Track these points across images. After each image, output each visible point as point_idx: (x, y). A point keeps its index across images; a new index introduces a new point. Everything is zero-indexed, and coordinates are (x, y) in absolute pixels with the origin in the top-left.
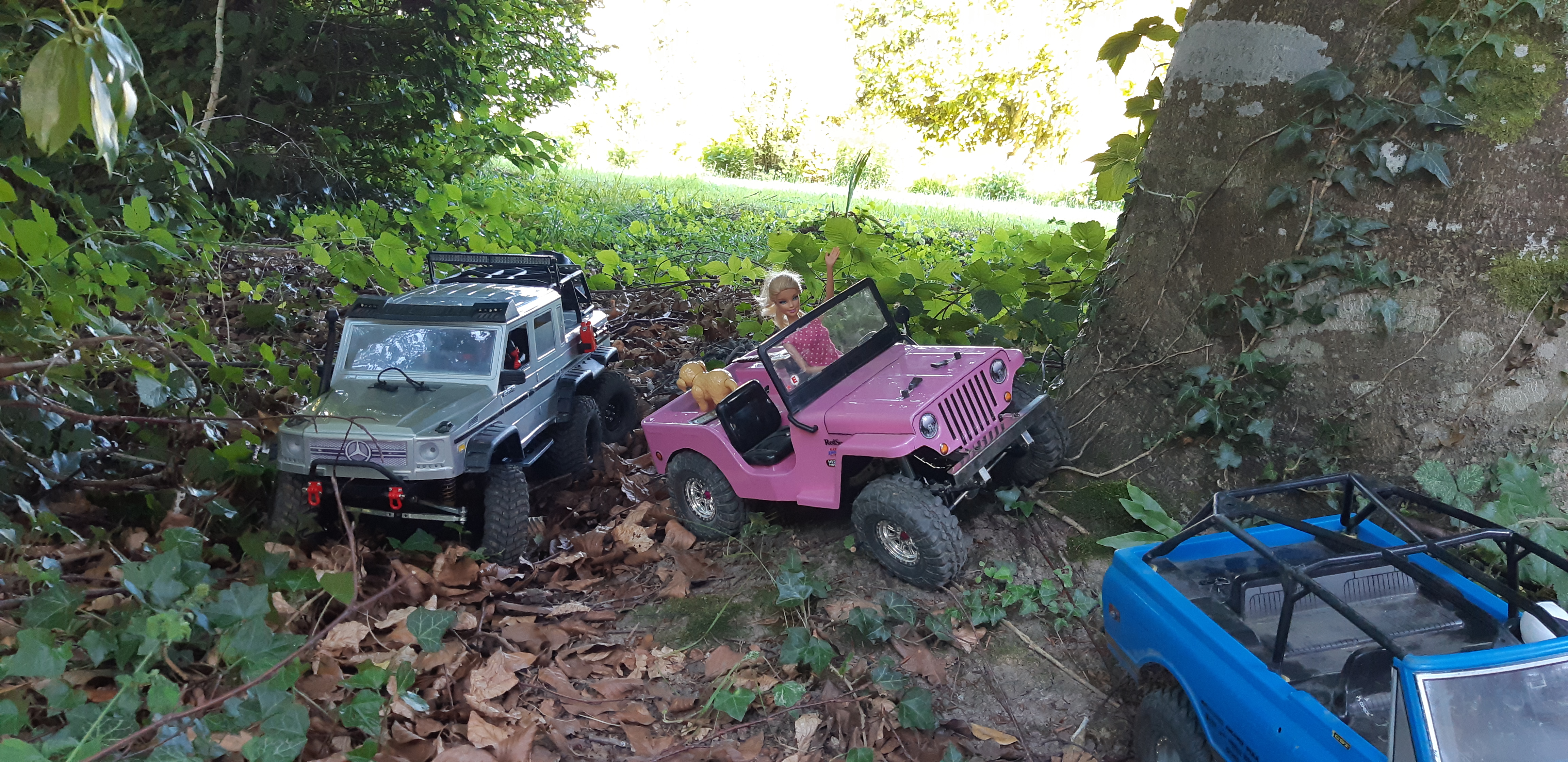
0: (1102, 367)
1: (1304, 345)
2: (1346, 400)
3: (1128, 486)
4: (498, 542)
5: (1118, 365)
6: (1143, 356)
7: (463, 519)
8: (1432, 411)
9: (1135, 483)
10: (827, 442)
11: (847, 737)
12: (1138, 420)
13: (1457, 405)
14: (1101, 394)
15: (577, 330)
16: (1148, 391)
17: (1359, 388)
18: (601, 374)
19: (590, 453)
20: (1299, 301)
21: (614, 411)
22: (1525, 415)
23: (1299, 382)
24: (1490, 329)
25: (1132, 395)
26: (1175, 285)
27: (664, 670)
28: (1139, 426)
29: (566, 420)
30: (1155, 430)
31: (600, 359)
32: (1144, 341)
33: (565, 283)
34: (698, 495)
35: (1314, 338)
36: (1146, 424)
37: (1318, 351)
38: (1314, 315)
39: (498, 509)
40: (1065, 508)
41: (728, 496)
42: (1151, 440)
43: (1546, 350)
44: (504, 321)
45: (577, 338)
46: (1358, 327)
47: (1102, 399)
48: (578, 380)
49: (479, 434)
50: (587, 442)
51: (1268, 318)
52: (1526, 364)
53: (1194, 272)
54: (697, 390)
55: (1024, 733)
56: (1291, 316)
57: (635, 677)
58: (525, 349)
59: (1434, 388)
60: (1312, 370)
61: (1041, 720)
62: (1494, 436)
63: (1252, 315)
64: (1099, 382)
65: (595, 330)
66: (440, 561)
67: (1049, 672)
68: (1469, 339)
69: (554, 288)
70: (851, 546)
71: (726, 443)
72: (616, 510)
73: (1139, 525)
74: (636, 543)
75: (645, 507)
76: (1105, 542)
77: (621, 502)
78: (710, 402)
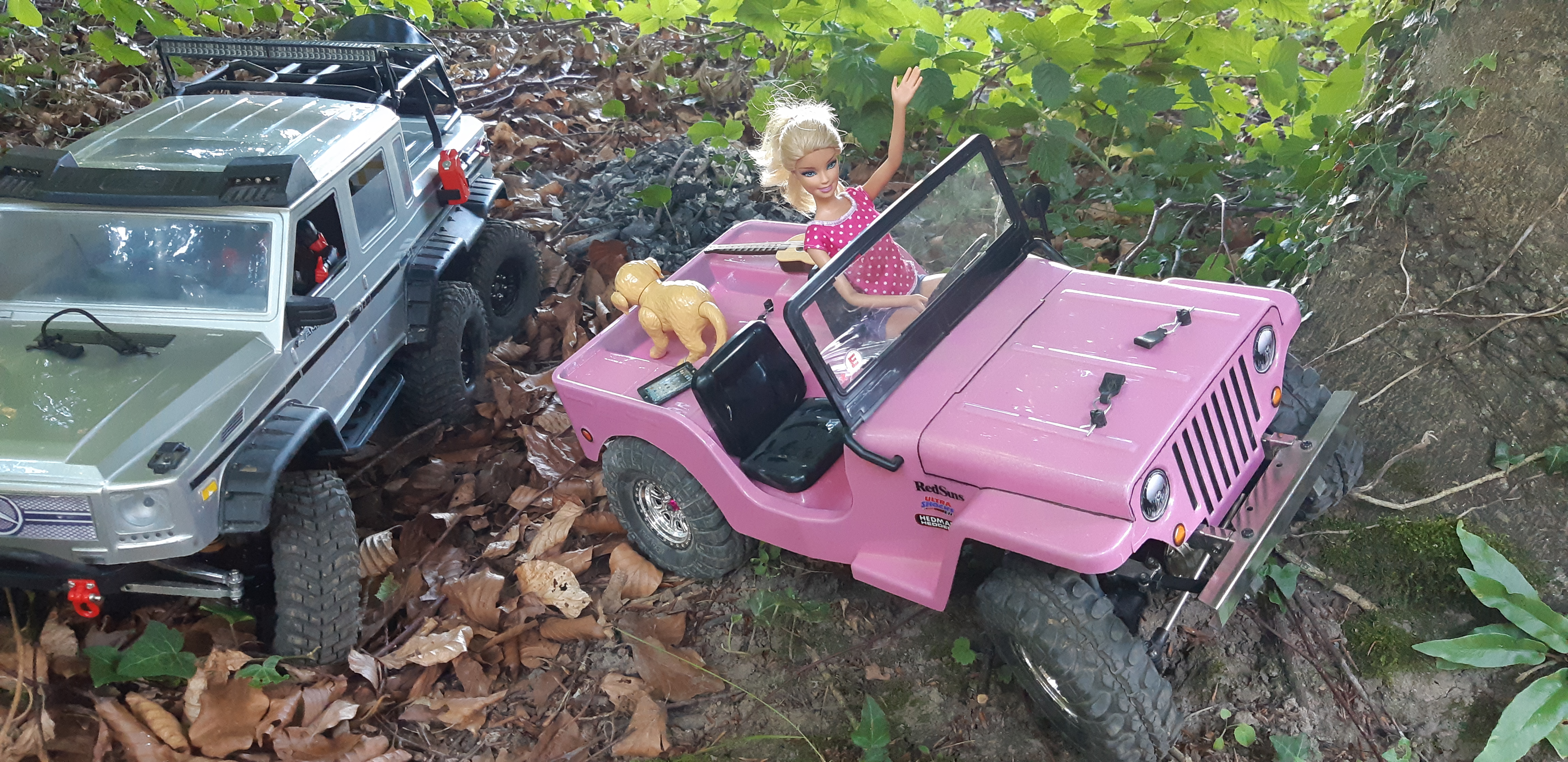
0: (1412, 303)
3: (1460, 531)
4: (302, 635)
5: (1452, 305)
6: (1509, 295)
7: (236, 595)
9: (1472, 526)
10: (919, 486)
12: (1486, 412)
14: (1408, 354)
15: (434, 165)
16: (1514, 361)
18: (481, 238)
19: (471, 372)
21: (506, 283)
25: (1476, 364)
28: (1485, 421)
29: (423, 339)
30: (1522, 436)
31: (476, 209)
33: (406, 88)
34: (659, 502)
36: (1503, 422)
39: (297, 580)
40: (1339, 565)
41: (712, 518)
42: (1513, 452)
44: (286, 205)
45: (436, 179)
47: (1410, 364)
48: (440, 265)
49: (247, 448)
50: (464, 357)
54: (648, 317)
58: (337, 238)
64: (1405, 332)
65: (465, 157)
66: (197, 685)
69: (388, 103)
70: (965, 656)
71: (712, 445)
72: (521, 498)
73: (1493, 617)
74: (559, 599)
75: (570, 512)
76: (1428, 648)
77: (528, 476)
78: (672, 336)
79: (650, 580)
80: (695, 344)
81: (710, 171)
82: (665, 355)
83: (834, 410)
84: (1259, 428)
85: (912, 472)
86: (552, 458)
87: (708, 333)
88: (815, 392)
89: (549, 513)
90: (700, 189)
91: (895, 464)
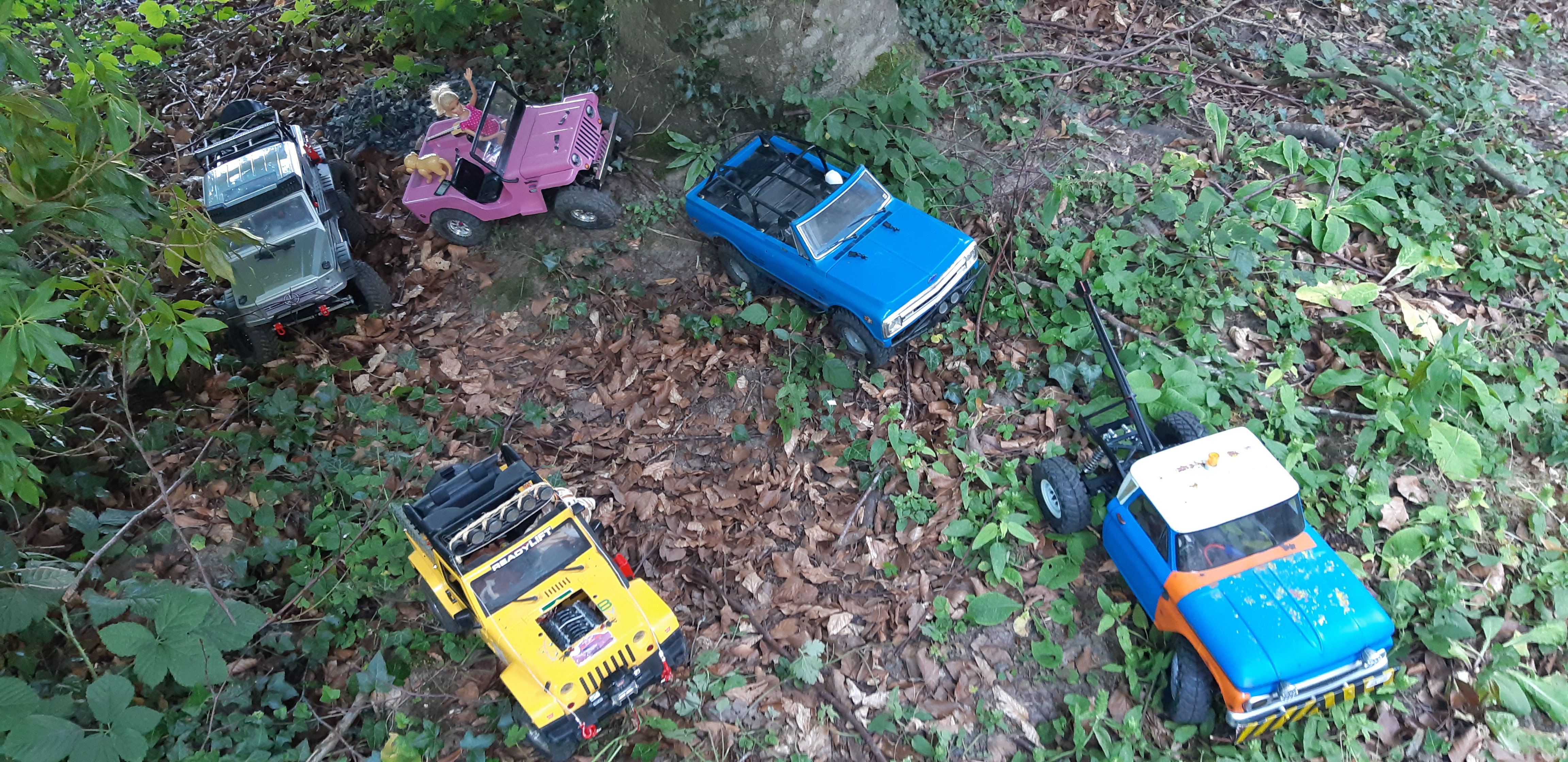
1: (720, 46)
2: (747, 66)
3: (666, 134)
4: (377, 304)
6: (649, 66)
7: (352, 301)
8: (781, 60)
9: (669, 129)
10: (526, 183)
11: (613, 313)
12: (659, 97)
13: (790, 53)
16: (658, 83)
17: (750, 60)
20: (710, 27)
22: (817, 45)
23: (724, 64)
24: (791, 16)
25: (651, 86)
26: (650, 28)
27: (516, 324)
28: (661, 100)
30: (669, 101)
32: (646, 58)
34: (456, 226)
35: (723, 43)
36: (664, 98)
37: (726, 48)
38: (719, 34)
39: (367, 291)
40: (644, 155)
41: (475, 221)
42: (670, 107)
43: (816, 14)
44: (302, 188)
46: (739, 35)
48: (333, 187)
49: (337, 257)
51: (700, 40)
52: (810, 25)
53: (657, 21)
54: (422, 171)
55: (676, 274)
56: (709, 38)
57: (506, 333)
59: (778, 50)
60: (727, 56)
61: (681, 265)
62: (809, 59)
63: (693, 40)
66: (358, 327)
67: (674, 243)
68: (784, 23)
70: (558, 223)
71: (465, 199)
72: (406, 250)
73: (681, 151)
74: (440, 267)
75: (427, 244)
76: (671, 165)
77: (403, 243)
78: (432, 173)
79: (465, 251)
80: (442, 173)
81: (388, 95)
82: (432, 181)
83: (494, 174)
84: (598, 132)
85: (522, 180)
86: (407, 234)
87: (444, 168)
88: (486, 171)
89: (418, 250)
90: (389, 106)
91: (517, 180)
